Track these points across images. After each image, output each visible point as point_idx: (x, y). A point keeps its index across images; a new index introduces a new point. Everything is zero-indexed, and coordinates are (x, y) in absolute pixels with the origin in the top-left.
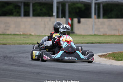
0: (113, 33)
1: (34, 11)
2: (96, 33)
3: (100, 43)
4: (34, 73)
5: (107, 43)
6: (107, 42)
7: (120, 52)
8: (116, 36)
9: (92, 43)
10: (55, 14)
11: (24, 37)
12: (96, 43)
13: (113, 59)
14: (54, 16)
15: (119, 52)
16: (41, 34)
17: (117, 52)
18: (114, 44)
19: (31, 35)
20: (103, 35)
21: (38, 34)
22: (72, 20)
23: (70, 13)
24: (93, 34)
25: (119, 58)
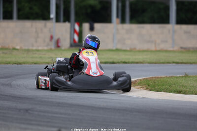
0: (145, 46)
1: (19, 10)
2: (119, 47)
3: (125, 63)
4: (20, 110)
5: (137, 63)
6: (136, 61)
7: (158, 78)
8: (152, 51)
9: (113, 63)
10: (53, 15)
11: (3, 53)
12: (119, 63)
13: (147, 89)
14: (52, 19)
15: (155, 77)
16: (31, 48)
17: (152, 77)
18: (147, 64)
19: (14, 49)
20: (131, 51)
21: (26, 48)
22: (80, 26)
23: (77, 14)
24: (114, 48)
25: (156, 88)
